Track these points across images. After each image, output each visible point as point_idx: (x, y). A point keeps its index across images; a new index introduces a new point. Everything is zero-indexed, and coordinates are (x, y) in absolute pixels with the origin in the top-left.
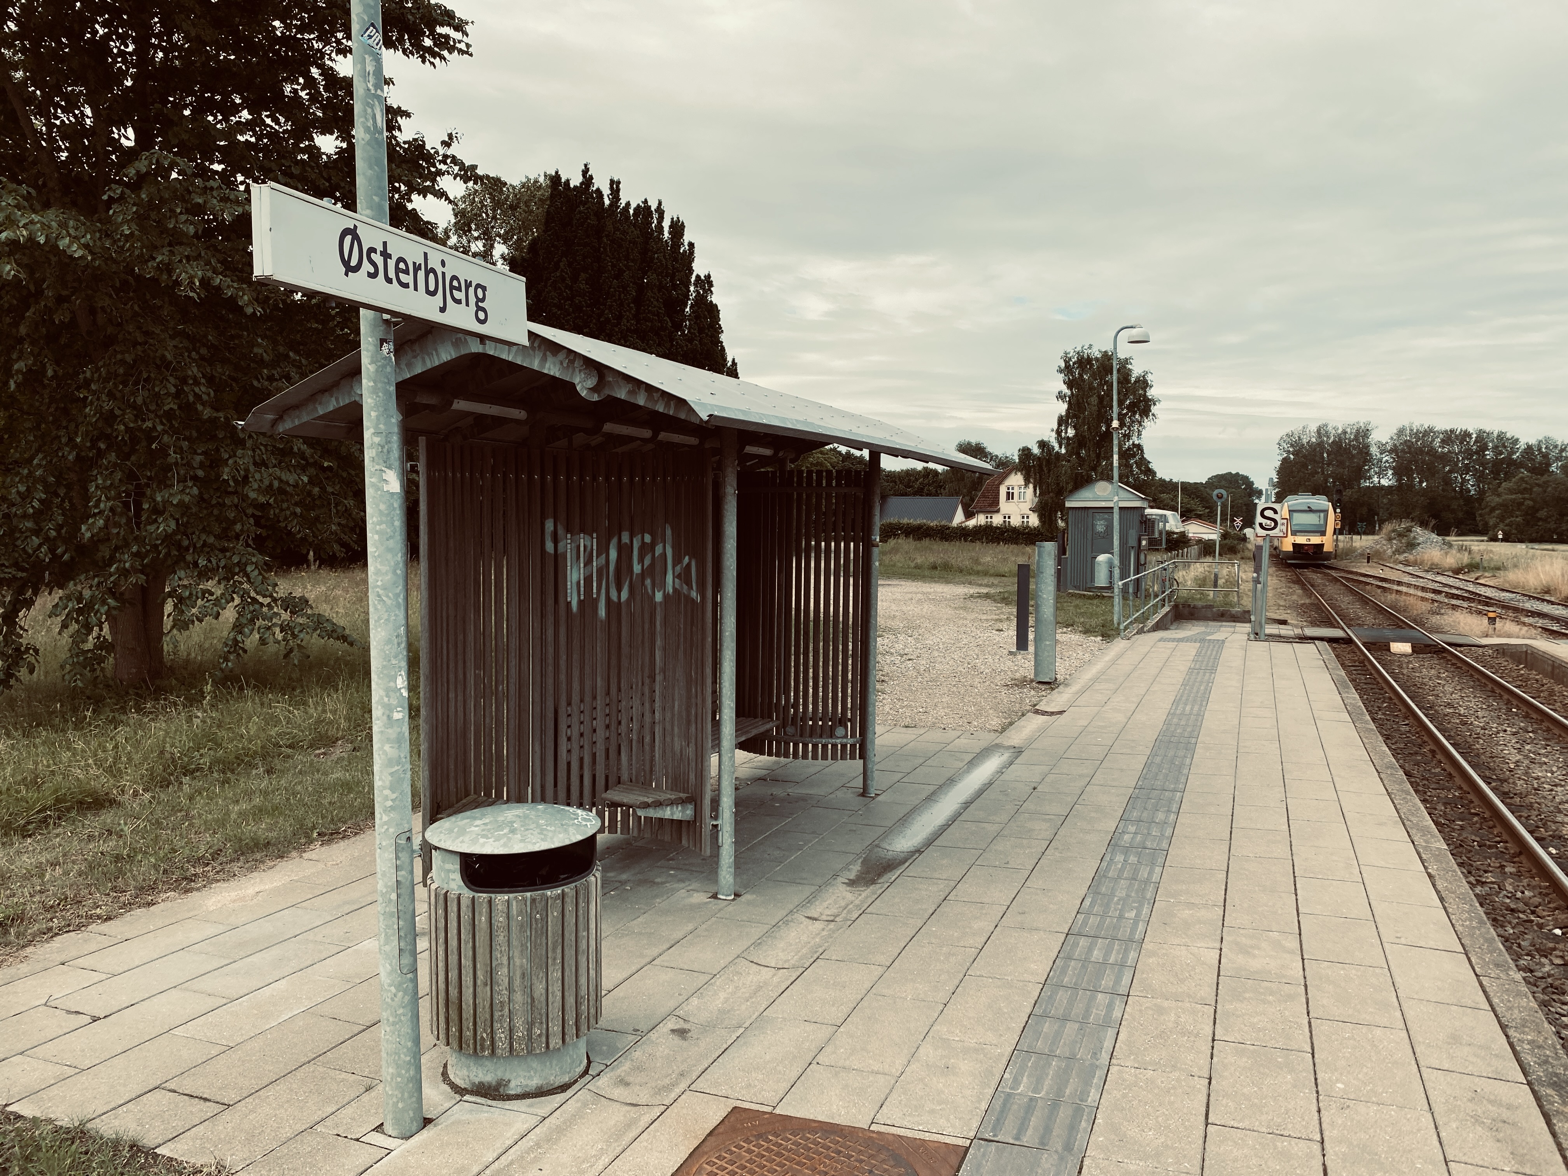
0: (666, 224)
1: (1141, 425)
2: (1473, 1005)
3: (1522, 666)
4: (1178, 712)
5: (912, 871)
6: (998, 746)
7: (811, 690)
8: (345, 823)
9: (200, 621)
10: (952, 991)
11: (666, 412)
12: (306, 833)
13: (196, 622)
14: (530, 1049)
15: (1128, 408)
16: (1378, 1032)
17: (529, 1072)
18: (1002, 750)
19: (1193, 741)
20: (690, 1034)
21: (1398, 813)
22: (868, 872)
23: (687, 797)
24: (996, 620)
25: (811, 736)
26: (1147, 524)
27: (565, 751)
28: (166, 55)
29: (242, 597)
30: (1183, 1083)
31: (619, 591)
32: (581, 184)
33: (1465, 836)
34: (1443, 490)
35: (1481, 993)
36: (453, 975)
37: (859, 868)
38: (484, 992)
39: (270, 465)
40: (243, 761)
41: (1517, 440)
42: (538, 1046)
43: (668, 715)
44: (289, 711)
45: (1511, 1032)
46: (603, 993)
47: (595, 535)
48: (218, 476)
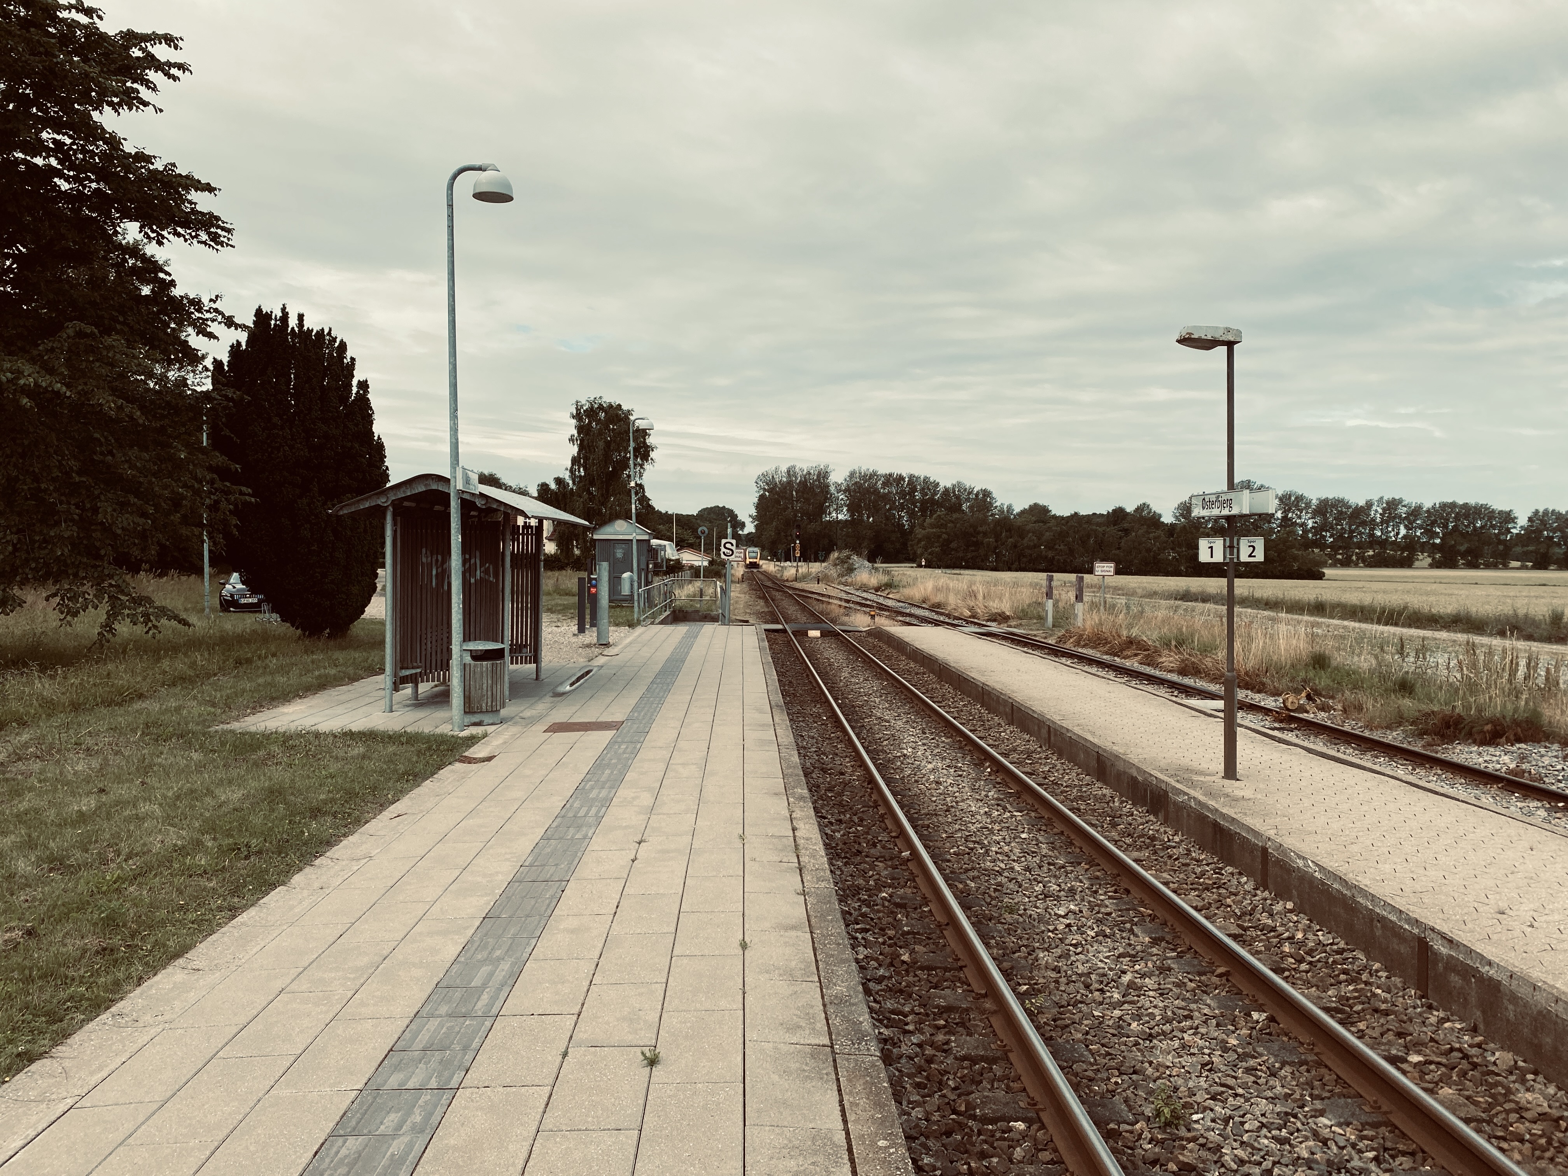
1: (642, 468)
6: (590, 666)
18: (593, 667)
26: (653, 552)
34: (885, 524)
41: (938, 483)
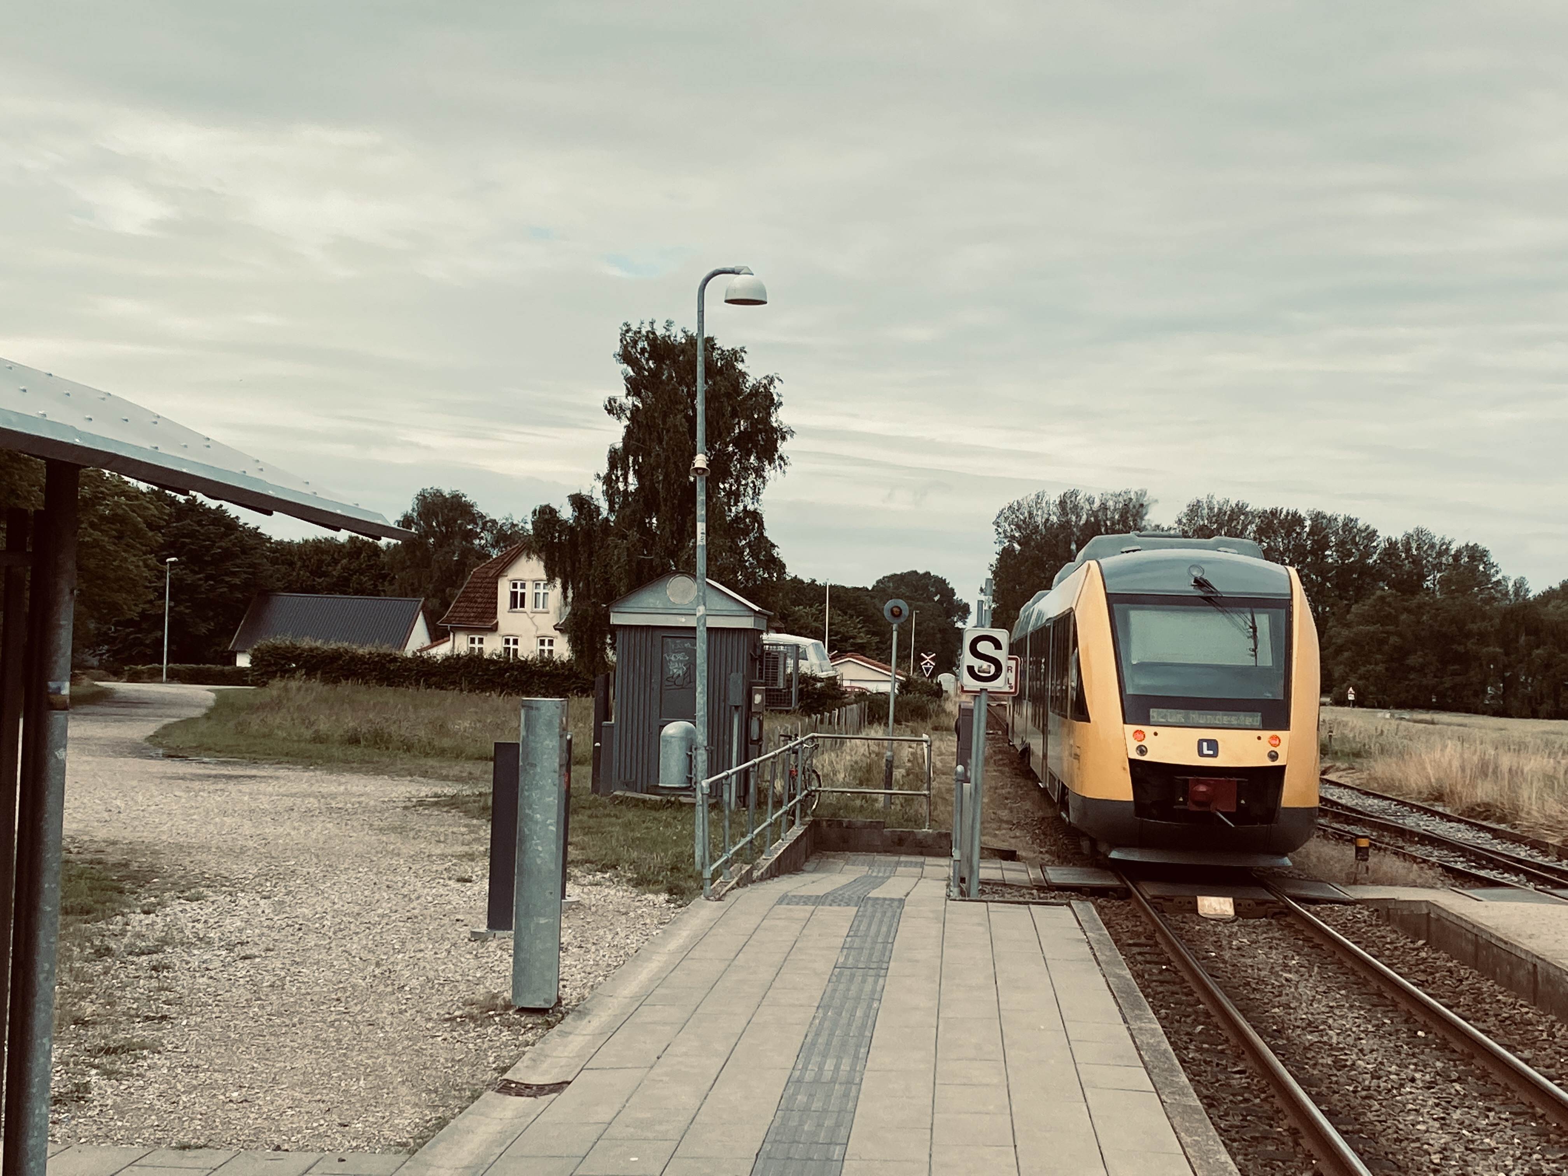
1: (759, 476)
3: (1421, 942)
41: (1375, 532)
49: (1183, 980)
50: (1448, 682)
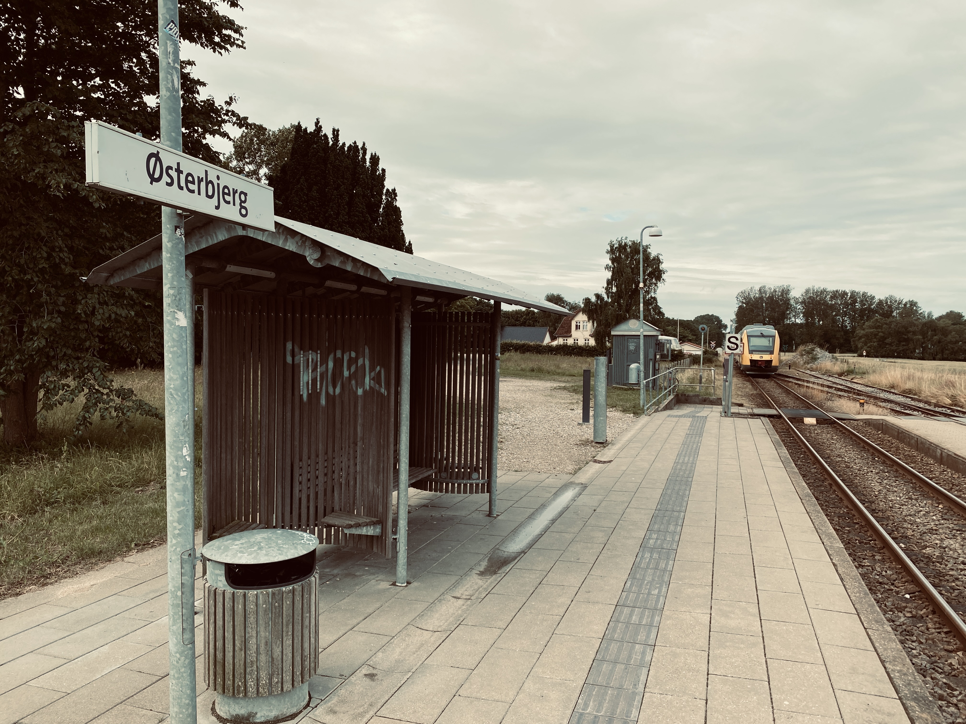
0: (368, 157)
1: (656, 286)
2: (863, 648)
3: (880, 432)
4: (681, 461)
5: (518, 565)
6: (572, 483)
7: (457, 448)
8: (153, 537)
9: (61, 404)
10: (545, 644)
11: (365, 275)
12: (127, 544)
13: (58, 405)
14: (270, 691)
15: (648, 275)
16: (808, 666)
17: (270, 707)
18: (574, 486)
19: (690, 479)
20: (376, 678)
21: (814, 524)
22: (492, 566)
23: (377, 521)
24: (571, 403)
25: (457, 479)
26: (660, 345)
27: (298, 491)
28: (46, 41)
29: (89, 389)
30: (690, 704)
31: (334, 387)
32: (315, 131)
33: (851, 536)
34: (832, 326)
35: (868, 640)
36: (219, 644)
37: (486, 564)
38: (240, 655)
39: (110, 304)
40: (86, 496)
41: (874, 297)
42: (276, 690)
43: (365, 467)
44: (119, 463)
45: (887, 665)
46: (320, 650)
47: (319, 352)
48: (75, 310)
49: (798, 442)
50: (901, 348)
